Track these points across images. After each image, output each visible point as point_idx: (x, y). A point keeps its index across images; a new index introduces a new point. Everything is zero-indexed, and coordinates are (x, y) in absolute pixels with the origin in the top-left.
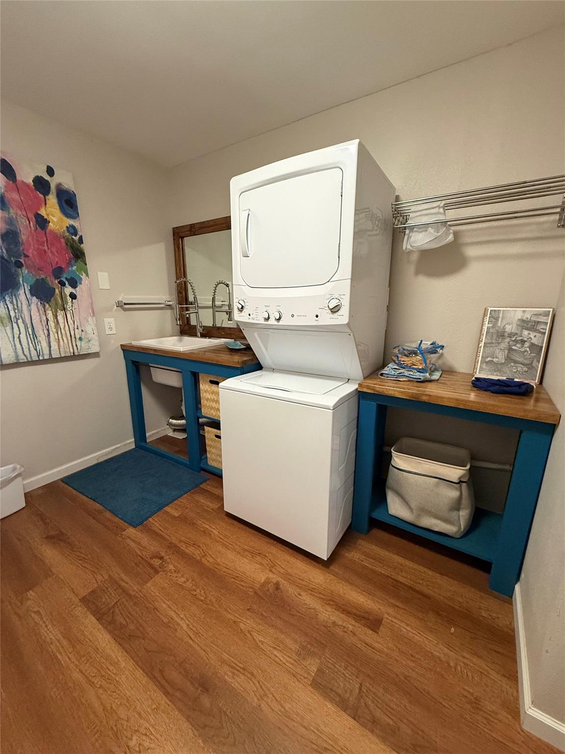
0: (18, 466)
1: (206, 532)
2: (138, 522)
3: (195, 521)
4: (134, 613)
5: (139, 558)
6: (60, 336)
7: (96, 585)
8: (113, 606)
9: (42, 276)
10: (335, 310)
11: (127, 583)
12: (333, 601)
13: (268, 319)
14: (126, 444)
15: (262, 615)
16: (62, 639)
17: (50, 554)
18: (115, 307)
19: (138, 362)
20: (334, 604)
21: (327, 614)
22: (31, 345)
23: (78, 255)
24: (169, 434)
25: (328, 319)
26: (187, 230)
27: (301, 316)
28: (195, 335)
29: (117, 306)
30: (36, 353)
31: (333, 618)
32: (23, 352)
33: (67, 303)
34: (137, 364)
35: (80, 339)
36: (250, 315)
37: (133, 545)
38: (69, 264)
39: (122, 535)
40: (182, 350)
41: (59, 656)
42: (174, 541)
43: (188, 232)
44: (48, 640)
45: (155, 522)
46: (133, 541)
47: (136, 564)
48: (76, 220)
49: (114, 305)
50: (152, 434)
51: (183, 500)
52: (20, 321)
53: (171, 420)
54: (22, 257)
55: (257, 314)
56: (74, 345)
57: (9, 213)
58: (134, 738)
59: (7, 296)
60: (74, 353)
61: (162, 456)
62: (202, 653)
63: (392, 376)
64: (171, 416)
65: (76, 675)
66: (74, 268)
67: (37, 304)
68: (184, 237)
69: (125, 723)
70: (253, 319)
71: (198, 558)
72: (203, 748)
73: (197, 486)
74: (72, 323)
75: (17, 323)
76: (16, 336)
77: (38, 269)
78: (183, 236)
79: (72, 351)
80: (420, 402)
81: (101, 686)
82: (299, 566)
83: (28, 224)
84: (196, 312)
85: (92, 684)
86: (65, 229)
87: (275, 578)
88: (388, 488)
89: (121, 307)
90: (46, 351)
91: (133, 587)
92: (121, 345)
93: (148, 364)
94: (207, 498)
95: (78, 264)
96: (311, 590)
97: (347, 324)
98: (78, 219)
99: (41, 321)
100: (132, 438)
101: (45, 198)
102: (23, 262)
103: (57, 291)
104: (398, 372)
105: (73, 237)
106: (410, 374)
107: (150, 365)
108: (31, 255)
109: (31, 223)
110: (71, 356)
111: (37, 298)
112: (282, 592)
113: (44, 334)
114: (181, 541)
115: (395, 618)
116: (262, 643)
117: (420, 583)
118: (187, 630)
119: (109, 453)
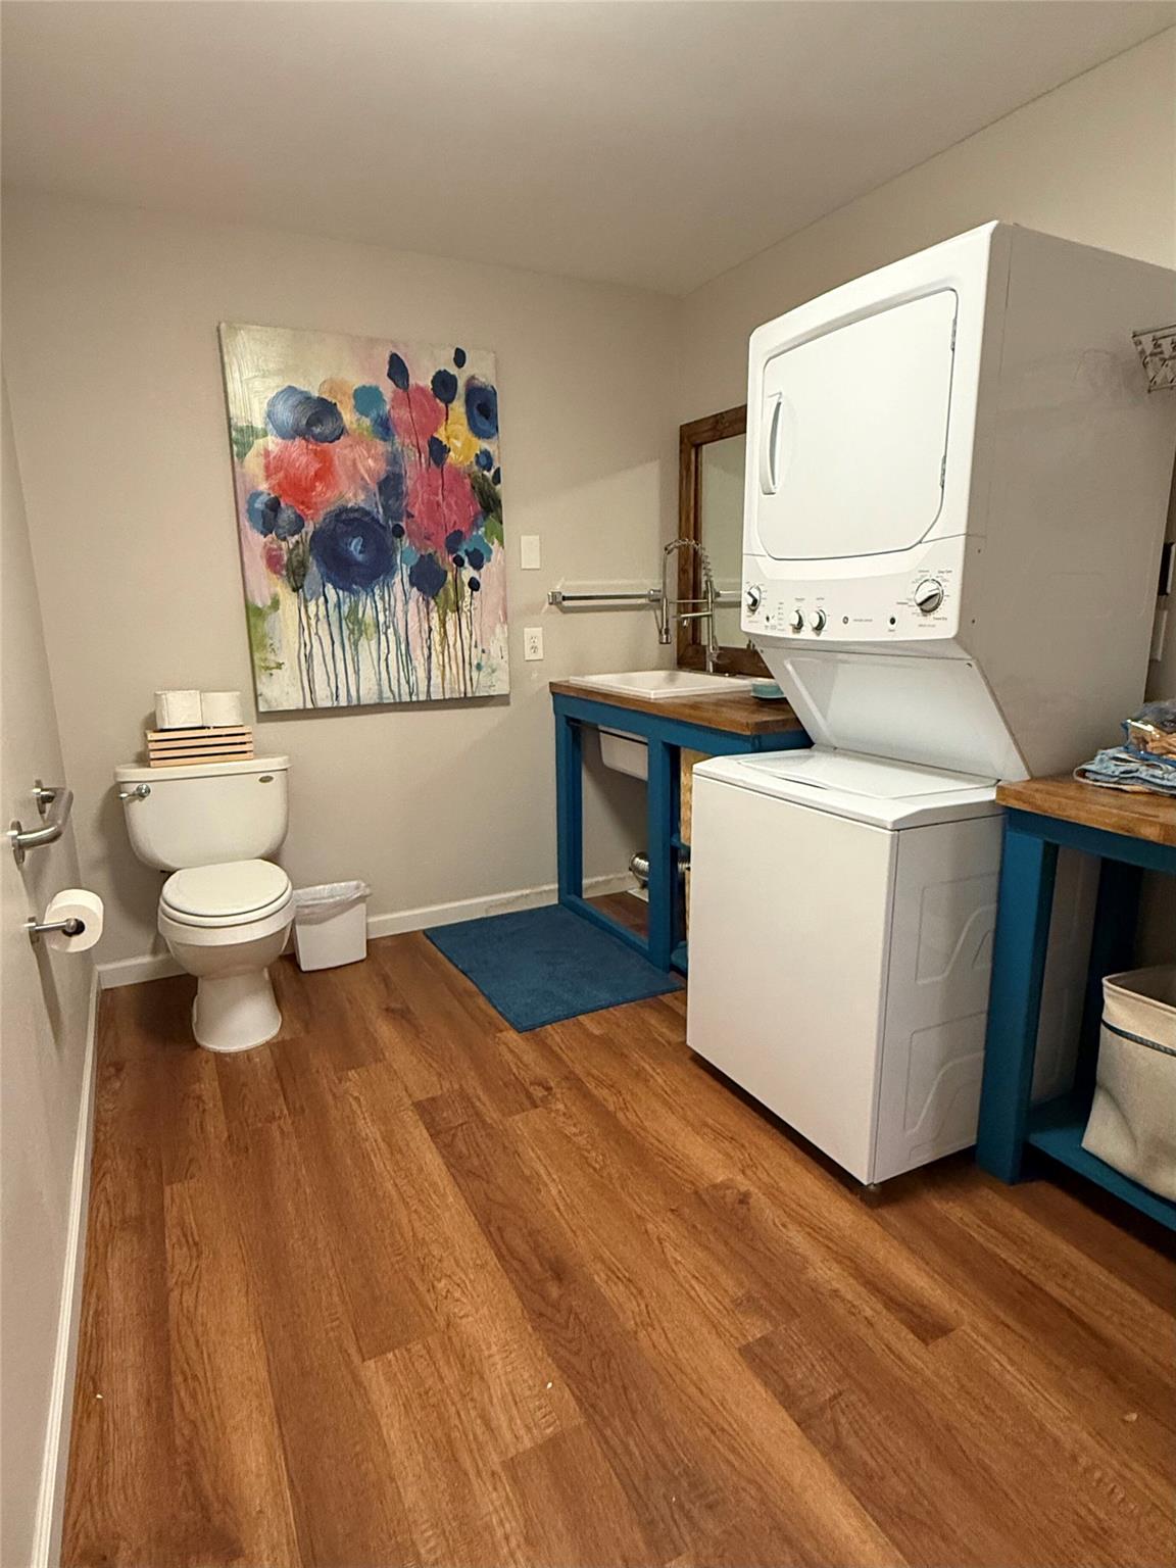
0: (363, 885)
1: (639, 1075)
2: (527, 1027)
3: (625, 1051)
4: (483, 1146)
5: (513, 1077)
6: (446, 660)
7: (439, 1093)
8: (456, 1128)
9: (431, 551)
10: (929, 605)
11: (484, 1105)
12: (852, 1260)
13: (799, 627)
14: (541, 893)
15: (694, 1227)
16: (380, 1140)
17: (385, 1031)
18: (547, 605)
19: (578, 721)
20: (853, 1265)
21: (826, 1273)
22: (402, 674)
23: (490, 505)
24: (631, 892)
25: (914, 628)
26: (706, 428)
27: (861, 620)
28: (702, 669)
29: (551, 604)
30: (407, 690)
31: (836, 1285)
32: (390, 686)
33: (463, 597)
34: (576, 725)
35: (479, 667)
36: (768, 619)
37: (508, 1057)
38: (475, 525)
39: (495, 1037)
40: (652, 697)
41: (373, 1158)
42: (577, 1072)
43: (710, 433)
44: (363, 1134)
45: (555, 1034)
46: (511, 1051)
47: (505, 1084)
48: (490, 440)
49: (544, 602)
50: (595, 883)
51: (616, 1013)
52: (391, 631)
53: (637, 859)
54: (404, 519)
55: (780, 616)
56: (468, 678)
57: (393, 444)
58: (443, 1282)
59: (377, 587)
60: (465, 694)
61: (606, 929)
62: (570, 1234)
63: (1107, 779)
64: (639, 851)
65: (389, 1185)
66: (482, 531)
67: (418, 601)
68: (701, 444)
69: (436, 1262)
70: (773, 627)
71: (611, 1108)
72: (530, 1336)
73: (654, 995)
74: (468, 636)
75: (386, 634)
76: (383, 657)
77: (425, 537)
78: (699, 441)
79: (462, 689)
80: (1138, 839)
81: (416, 1211)
82: (809, 1185)
83: (417, 459)
84: (708, 616)
85: (406, 1204)
86: (473, 459)
87: (743, 1184)
88: (1100, 1087)
89: (558, 604)
90: (423, 687)
91: (492, 1114)
92: (551, 683)
93: (597, 725)
94: (664, 1021)
95: (487, 522)
96: (814, 1230)
97: (955, 638)
98: (496, 437)
99: (420, 632)
100: (553, 882)
101: (447, 407)
102: (404, 527)
103: (450, 577)
104: (1122, 769)
105: (485, 473)
106: (1153, 776)
107: (601, 728)
108: (416, 514)
109: (423, 455)
110: (461, 698)
111: (418, 590)
112: (749, 1210)
113: (423, 655)
114: (589, 1074)
115: (987, 1339)
116: (677, 1262)
117: (1102, 1314)
118: (557, 1197)
119: (509, 902)
